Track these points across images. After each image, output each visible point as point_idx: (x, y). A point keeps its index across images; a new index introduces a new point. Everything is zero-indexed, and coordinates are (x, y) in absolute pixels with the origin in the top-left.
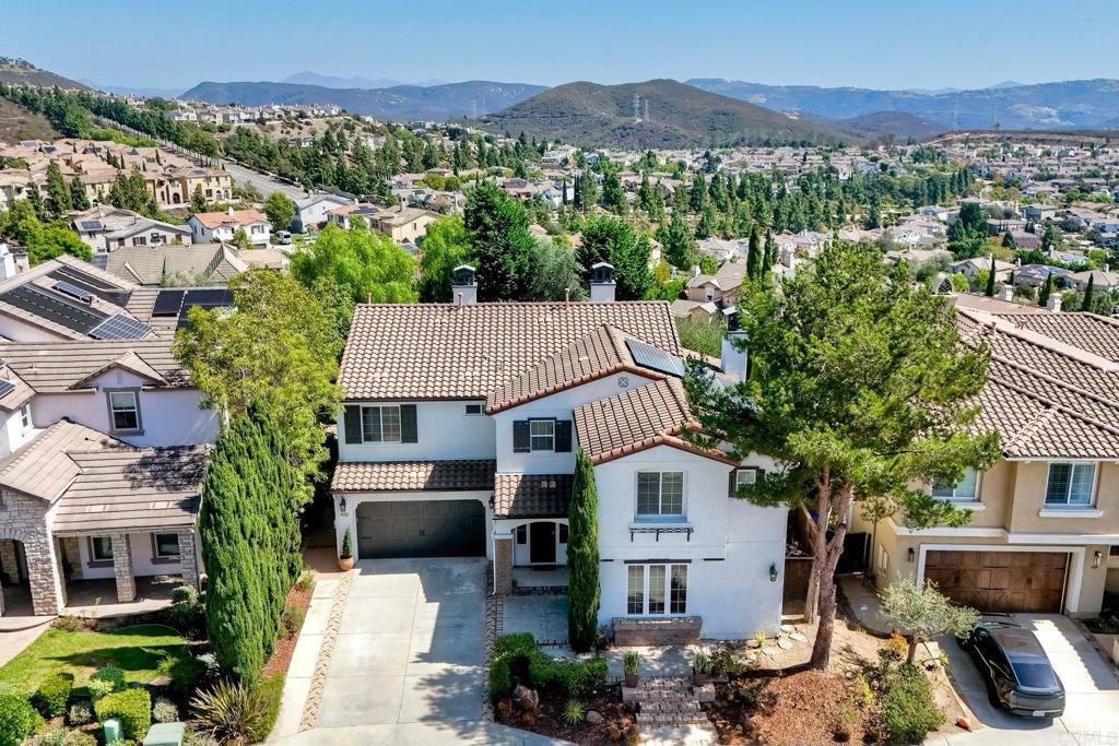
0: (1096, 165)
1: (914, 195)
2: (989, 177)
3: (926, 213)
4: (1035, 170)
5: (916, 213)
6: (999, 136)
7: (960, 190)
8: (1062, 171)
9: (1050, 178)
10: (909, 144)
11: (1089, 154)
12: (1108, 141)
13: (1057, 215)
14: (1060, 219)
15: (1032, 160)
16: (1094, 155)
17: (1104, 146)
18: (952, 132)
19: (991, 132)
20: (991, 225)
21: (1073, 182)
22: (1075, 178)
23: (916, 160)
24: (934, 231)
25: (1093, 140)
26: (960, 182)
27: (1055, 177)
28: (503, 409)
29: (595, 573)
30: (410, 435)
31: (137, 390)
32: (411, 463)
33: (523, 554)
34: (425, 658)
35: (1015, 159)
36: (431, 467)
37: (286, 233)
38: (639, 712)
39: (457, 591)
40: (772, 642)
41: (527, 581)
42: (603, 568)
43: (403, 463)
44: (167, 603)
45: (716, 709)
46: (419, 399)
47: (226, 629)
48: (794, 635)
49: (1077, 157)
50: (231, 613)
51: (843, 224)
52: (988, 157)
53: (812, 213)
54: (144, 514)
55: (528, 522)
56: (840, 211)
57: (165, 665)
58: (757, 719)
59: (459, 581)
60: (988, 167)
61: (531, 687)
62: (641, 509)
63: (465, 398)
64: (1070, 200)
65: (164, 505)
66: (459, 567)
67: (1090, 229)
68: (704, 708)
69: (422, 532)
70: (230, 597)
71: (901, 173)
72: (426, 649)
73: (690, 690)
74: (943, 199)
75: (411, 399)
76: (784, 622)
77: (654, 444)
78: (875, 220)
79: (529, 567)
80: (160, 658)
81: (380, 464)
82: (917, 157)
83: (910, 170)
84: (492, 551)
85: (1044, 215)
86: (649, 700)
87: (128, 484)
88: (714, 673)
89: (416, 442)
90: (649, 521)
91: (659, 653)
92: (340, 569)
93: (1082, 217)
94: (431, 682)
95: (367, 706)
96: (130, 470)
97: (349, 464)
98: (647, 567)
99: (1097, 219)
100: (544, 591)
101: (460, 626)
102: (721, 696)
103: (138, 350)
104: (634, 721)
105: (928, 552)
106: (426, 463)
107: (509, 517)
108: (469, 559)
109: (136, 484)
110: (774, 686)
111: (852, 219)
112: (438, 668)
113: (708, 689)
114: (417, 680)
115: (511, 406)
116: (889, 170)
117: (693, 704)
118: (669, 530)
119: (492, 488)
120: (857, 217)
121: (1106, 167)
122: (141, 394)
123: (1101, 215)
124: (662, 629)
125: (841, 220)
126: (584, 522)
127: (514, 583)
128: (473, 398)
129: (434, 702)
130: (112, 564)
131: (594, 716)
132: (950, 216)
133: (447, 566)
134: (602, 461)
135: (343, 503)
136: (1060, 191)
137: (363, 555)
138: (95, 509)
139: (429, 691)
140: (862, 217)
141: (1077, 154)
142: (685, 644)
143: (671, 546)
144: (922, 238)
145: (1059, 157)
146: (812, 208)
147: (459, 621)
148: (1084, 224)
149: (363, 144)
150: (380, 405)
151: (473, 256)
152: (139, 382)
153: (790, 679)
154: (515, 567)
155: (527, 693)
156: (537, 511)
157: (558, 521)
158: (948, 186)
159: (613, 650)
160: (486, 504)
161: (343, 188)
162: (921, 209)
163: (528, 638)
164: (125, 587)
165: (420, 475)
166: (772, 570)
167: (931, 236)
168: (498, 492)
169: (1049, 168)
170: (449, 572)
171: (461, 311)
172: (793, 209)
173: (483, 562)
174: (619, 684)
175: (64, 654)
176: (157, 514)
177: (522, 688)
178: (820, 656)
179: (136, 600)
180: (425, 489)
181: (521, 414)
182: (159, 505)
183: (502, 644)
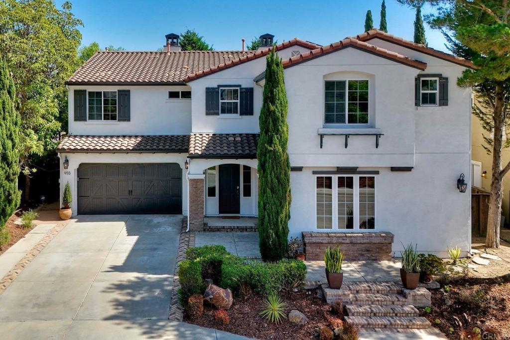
28: (198, 77)
30: (125, 115)
32: (124, 136)
36: (139, 139)
38: (347, 315)
39: (155, 231)
41: (216, 223)
43: (118, 137)
46: (132, 84)
55: (217, 162)
59: (157, 226)
61: (225, 287)
62: (328, 118)
63: (170, 84)
66: (159, 219)
69: (130, 192)
73: (401, 294)
75: (126, 83)
77: (342, 47)
79: (218, 217)
81: (100, 137)
86: (357, 302)
89: (129, 120)
92: (60, 219)
98: (335, 178)
100: (232, 229)
101: (155, 250)
106: (136, 136)
107: (202, 156)
113: (422, 292)
115: (204, 75)
117: (408, 308)
124: (352, 243)
127: (206, 224)
128: (174, 84)
131: (297, 316)
134: (292, 63)
137: (81, 212)
142: (377, 260)
147: (155, 246)
150: (102, 88)
154: (206, 217)
155: (221, 292)
156: (225, 152)
157: (243, 163)
159: (306, 262)
160: (182, 166)
165: (131, 143)
166: (461, 182)
171: (169, 54)
174: (320, 287)
177: (215, 287)
180: (133, 150)
181: (213, 82)
183: (194, 254)
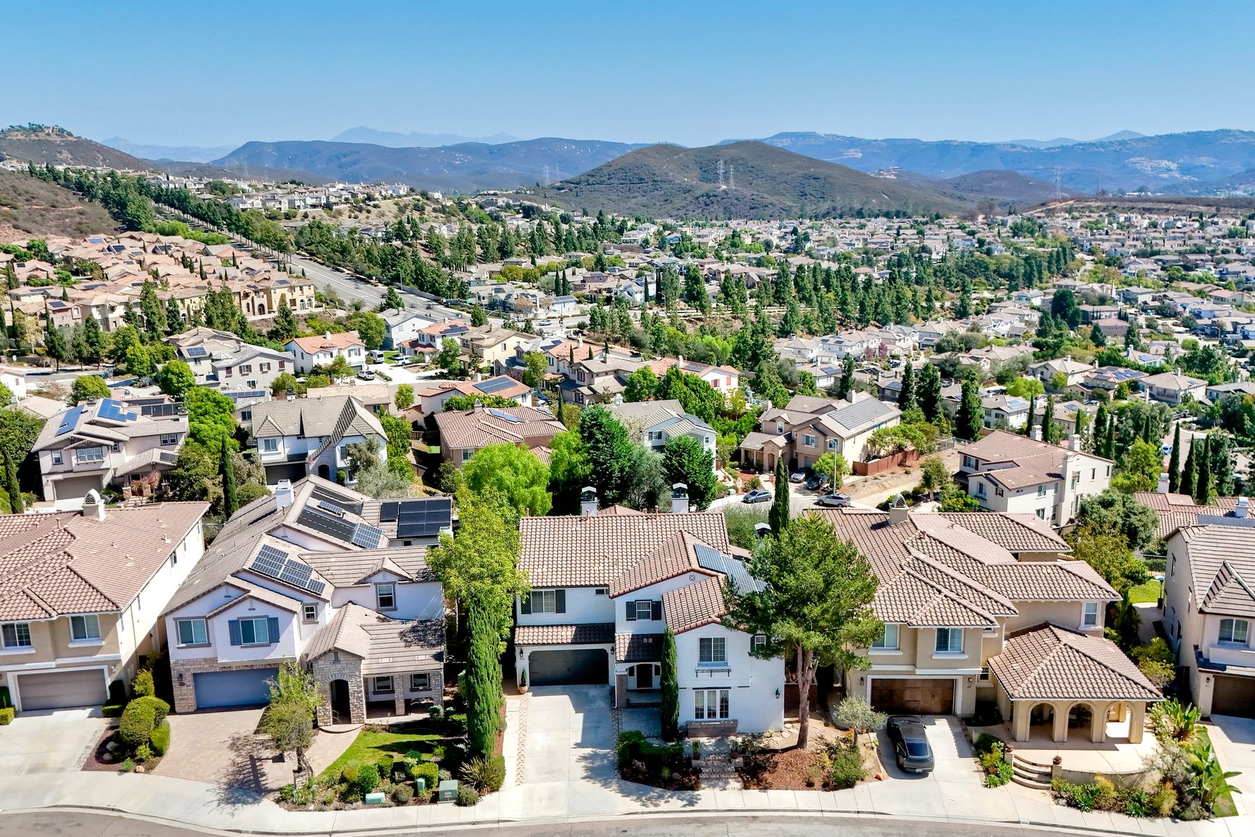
0: (1203, 238)
1: (1010, 276)
2: (1091, 252)
3: (1020, 298)
4: (1139, 244)
5: (1009, 298)
6: (1104, 204)
7: (1059, 269)
8: (1168, 246)
9: (1154, 253)
10: (1010, 214)
11: (1197, 225)
12: (1218, 210)
13: (1154, 299)
14: (1157, 303)
15: (1138, 233)
16: (1202, 227)
17: (1214, 216)
18: (1055, 201)
19: (1097, 200)
20: (1083, 311)
21: (1176, 258)
22: (1180, 253)
23: (1015, 234)
24: (1026, 318)
25: (1203, 209)
26: (1058, 261)
27: (1158, 253)
28: (620, 595)
29: (677, 696)
30: (561, 608)
31: (394, 583)
32: (562, 626)
33: (633, 682)
34: (578, 745)
35: (1119, 231)
36: (574, 628)
37: (378, 352)
38: (701, 773)
39: (593, 706)
40: (778, 734)
41: (635, 700)
42: (680, 693)
43: (557, 626)
44: (427, 715)
45: (744, 771)
46: (567, 586)
47: (479, 730)
48: (791, 730)
49: (1184, 230)
50: (481, 721)
51: (932, 312)
52: (1091, 229)
53: (900, 303)
54: (413, 663)
55: (635, 664)
56: (928, 300)
57: (437, 751)
58: (766, 775)
59: (593, 700)
60: (1089, 241)
61: (641, 761)
62: (702, 659)
63: (596, 586)
64: (1171, 280)
65: (423, 657)
66: (593, 691)
67: (1187, 314)
68: (737, 770)
69: (569, 669)
70: (481, 712)
71: (999, 250)
72: (579, 741)
73: (730, 761)
74: (1040, 279)
75: (562, 586)
76: (785, 723)
77: (708, 623)
78: (965, 308)
79: (637, 691)
80: (434, 746)
81: (543, 626)
82: (1017, 231)
83: (1008, 246)
84: (613, 680)
85: (1141, 299)
86: (707, 766)
87: (403, 644)
88: (744, 751)
89: (565, 612)
90: (706, 665)
91: (713, 741)
92: (519, 693)
93: (1179, 301)
94: (585, 758)
95: (551, 772)
96: (402, 635)
97: (524, 627)
98: (706, 691)
99: (1194, 303)
100: (646, 706)
101: (597, 727)
102: (746, 764)
103: (391, 556)
104: (698, 778)
105: (873, 680)
106: (571, 625)
107: (625, 661)
108: (598, 686)
109: (408, 644)
110: (777, 758)
111: (942, 307)
112: (588, 751)
113: (740, 760)
114: (576, 758)
115: (625, 593)
116: (985, 248)
117: (732, 768)
118: (717, 671)
119: (614, 641)
120: (948, 304)
121: (1213, 241)
122: (397, 585)
123: (1199, 299)
124: (715, 727)
125: (930, 309)
126: (670, 667)
127: (628, 700)
128: (600, 585)
129: (587, 769)
130: (393, 692)
131: (676, 775)
132: (1043, 301)
133: (585, 690)
134: (679, 633)
135: (521, 652)
136: (1163, 269)
137: (532, 684)
138: (384, 660)
139: (583, 763)
140: (953, 304)
141: (1184, 226)
142: (727, 736)
143: (719, 680)
144: (1013, 328)
145: (1166, 229)
146: (898, 298)
147: (597, 725)
148: (1180, 309)
149: (437, 231)
150: (543, 590)
151: (588, 462)
152: (395, 579)
153: (785, 754)
154: (628, 691)
155: (639, 764)
156: (641, 658)
157: (654, 663)
158: (1045, 264)
159: (687, 739)
160: (609, 652)
161: (421, 288)
162: (1014, 294)
163: (638, 734)
164: (400, 707)
165: (568, 634)
166: (777, 693)
167: (1022, 325)
168: (617, 646)
169: (1154, 242)
170: (587, 694)
171: (588, 522)
172: (880, 300)
173: (607, 688)
174: (690, 758)
175: (375, 745)
176: (420, 663)
177: (636, 761)
178: (802, 741)
179: (406, 714)
180: (572, 643)
181: (631, 598)
182: (421, 658)
183: (623, 737)
